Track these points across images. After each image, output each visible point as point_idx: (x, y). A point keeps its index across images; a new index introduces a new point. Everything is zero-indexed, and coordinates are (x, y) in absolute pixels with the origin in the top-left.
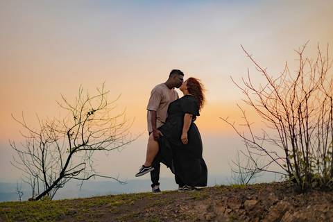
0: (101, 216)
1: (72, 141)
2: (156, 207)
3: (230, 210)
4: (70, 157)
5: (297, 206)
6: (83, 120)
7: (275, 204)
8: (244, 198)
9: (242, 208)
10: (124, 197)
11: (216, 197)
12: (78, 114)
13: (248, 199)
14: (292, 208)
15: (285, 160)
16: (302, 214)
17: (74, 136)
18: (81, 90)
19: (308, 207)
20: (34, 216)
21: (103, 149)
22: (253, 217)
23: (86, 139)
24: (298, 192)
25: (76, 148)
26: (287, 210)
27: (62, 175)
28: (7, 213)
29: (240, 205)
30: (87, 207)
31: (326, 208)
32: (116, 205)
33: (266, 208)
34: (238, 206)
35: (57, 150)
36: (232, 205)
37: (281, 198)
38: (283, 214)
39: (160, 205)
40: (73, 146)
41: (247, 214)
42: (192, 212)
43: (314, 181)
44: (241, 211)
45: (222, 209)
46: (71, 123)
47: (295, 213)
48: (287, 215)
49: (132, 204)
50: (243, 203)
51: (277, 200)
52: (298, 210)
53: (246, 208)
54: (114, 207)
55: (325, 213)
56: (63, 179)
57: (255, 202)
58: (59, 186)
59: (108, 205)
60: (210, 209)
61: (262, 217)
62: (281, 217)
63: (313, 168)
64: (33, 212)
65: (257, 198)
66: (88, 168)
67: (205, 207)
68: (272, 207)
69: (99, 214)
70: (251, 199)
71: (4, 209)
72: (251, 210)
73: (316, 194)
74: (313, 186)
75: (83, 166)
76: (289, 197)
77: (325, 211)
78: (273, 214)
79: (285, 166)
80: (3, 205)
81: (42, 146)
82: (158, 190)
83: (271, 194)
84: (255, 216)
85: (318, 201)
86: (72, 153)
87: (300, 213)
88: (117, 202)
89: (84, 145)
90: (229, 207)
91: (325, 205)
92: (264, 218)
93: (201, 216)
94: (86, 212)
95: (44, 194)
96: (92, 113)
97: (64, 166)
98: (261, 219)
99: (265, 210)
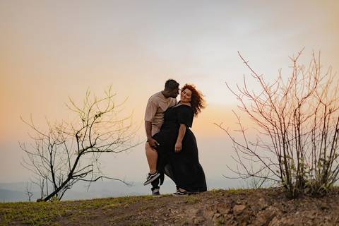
0: (96, 218)
1: (80, 143)
2: (148, 210)
3: (218, 215)
4: (78, 158)
5: (285, 212)
6: (90, 123)
7: (264, 209)
8: (233, 203)
9: (231, 213)
10: (121, 200)
11: (208, 202)
12: (86, 116)
13: (237, 204)
14: (280, 213)
15: (278, 166)
16: (289, 220)
17: (82, 139)
18: (88, 93)
19: (297, 213)
20: (32, 217)
21: (112, 151)
22: (240, 222)
23: (93, 142)
24: (289, 198)
25: (84, 150)
26: (275, 215)
27: (70, 176)
28: (7, 213)
29: (229, 210)
30: (84, 209)
31: (315, 214)
32: (111, 207)
33: (254, 213)
34: (227, 211)
35: (65, 151)
36: (221, 209)
37: (271, 204)
38: (270, 219)
39: (153, 209)
40: (81, 148)
41: (235, 219)
42: (182, 215)
43: (307, 187)
44: (230, 216)
45: (212, 213)
46: (79, 125)
47: (283, 219)
48: (275, 220)
49: (127, 207)
50: (232, 208)
51: (266, 205)
52: (286, 216)
53: (235, 213)
54: (109, 210)
55: (313, 219)
56: (71, 180)
57: (243, 207)
58: (67, 188)
59: (104, 208)
60: (199, 213)
61: (250, 222)
62: (268, 222)
63: (307, 174)
64: (32, 213)
65: (246, 203)
66: (95, 170)
67: (195, 211)
68: (260, 212)
69: (93, 216)
70: (240, 204)
71: (5, 209)
72: (238, 215)
73: (307, 200)
74: (305, 192)
75: (90, 168)
76: (279, 202)
77: (312, 217)
78: (261, 219)
79: (278, 172)
80: (6, 206)
81: (50, 148)
82: (158, 193)
83: (260, 200)
84: (243, 221)
85: (308, 207)
86: (80, 155)
87: (288, 219)
88: (113, 205)
89: (91, 147)
90: (218, 212)
91: (313, 212)
92: (251, 223)
93: (189, 220)
94: (81, 214)
95: (52, 195)
96: (100, 116)
97: (72, 167)
98: (248, 224)
99: (253, 216)
